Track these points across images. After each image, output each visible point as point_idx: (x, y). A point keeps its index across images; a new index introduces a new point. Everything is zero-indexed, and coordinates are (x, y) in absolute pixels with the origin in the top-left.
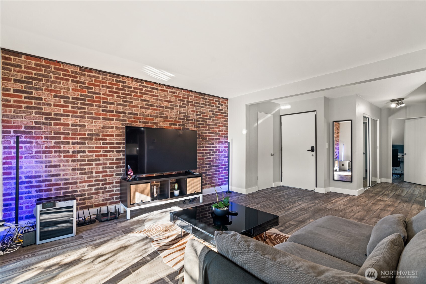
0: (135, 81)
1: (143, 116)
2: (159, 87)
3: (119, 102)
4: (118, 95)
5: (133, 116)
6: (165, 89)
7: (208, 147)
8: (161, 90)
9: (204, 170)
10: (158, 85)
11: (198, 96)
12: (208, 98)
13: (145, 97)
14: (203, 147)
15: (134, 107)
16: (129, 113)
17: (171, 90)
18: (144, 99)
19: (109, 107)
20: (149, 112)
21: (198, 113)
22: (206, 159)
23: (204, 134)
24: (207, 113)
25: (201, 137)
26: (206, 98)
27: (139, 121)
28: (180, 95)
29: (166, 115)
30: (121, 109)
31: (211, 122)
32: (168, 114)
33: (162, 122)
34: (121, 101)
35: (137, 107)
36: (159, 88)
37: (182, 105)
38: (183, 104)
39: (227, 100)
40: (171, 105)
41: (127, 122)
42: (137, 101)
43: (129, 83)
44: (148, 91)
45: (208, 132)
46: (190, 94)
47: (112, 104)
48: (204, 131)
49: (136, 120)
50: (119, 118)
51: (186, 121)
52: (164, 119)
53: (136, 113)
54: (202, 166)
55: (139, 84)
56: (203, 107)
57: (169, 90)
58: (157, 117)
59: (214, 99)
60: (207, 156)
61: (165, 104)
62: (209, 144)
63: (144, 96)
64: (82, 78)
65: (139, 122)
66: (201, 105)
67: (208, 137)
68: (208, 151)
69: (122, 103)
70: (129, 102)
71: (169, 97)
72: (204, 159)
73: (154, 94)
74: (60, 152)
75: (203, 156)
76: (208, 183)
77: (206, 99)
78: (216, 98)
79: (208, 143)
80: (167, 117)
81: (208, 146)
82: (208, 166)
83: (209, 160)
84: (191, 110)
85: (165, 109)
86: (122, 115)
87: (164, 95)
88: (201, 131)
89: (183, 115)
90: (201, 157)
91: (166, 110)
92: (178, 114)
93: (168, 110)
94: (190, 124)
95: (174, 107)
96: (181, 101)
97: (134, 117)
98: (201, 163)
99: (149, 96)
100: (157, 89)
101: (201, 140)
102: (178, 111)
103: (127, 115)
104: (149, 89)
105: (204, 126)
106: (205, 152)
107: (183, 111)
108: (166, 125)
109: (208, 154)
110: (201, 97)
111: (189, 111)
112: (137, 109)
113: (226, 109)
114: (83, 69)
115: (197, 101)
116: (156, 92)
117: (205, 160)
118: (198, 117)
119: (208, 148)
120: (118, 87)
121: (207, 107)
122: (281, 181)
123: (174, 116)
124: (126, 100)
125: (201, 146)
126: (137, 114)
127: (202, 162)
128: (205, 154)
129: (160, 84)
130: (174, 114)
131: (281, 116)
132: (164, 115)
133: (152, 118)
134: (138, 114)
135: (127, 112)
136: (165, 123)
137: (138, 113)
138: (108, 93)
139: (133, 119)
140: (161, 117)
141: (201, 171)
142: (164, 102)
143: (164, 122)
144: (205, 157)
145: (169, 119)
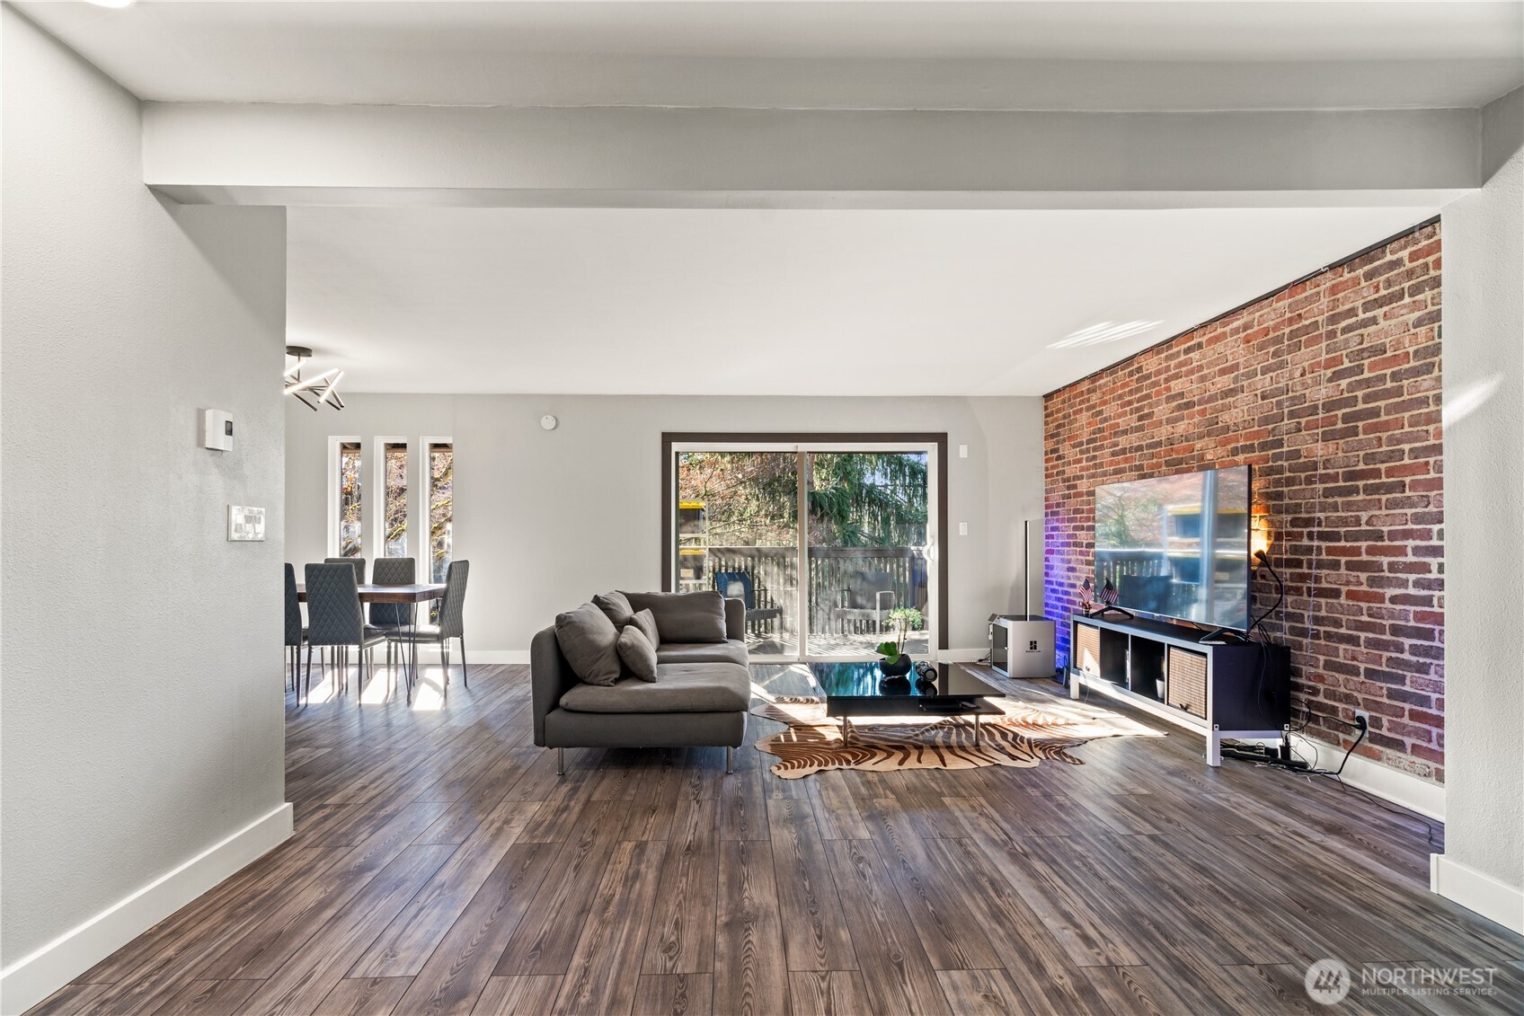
1: (1172, 444)
2: (1204, 334)
5: (1154, 451)
6: (1220, 330)
7: (1407, 534)
8: (1210, 341)
9: (1384, 660)
11: (1347, 276)
12: (1405, 254)
13: (1177, 386)
14: (1379, 536)
15: (1155, 424)
16: (1147, 446)
17: (1236, 324)
18: (1173, 393)
19: (1123, 441)
20: (1181, 427)
21: (1347, 364)
22: (1394, 600)
23: (1383, 467)
24: (1398, 344)
25: (1361, 483)
26: (1394, 257)
27: (1164, 461)
28: (1265, 322)
29: (1222, 421)
30: (1136, 439)
31: (1426, 385)
32: (1227, 416)
33: (1211, 450)
35: (1161, 423)
36: (1204, 339)
37: (1271, 361)
38: (1275, 354)
40: (1236, 380)
41: (1146, 471)
42: (1161, 407)
44: (1181, 365)
45: (1406, 447)
46: (1309, 293)
47: (1125, 432)
48: (1384, 448)
49: (1159, 460)
51: (1286, 421)
53: (1159, 439)
54: (1371, 635)
55: (1163, 356)
56: (1374, 321)
58: (1200, 436)
60: (1404, 584)
61: (1219, 386)
62: (1417, 519)
63: (1172, 384)
64: (1094, 398)
66: (1362, 316)
67: (1407, 480)
68: (1411, 558)
71: (1228, 352)
72: (1381, 598)
73: (1195, 364)
74: (1076, 544)
75: (1372, 582)
76: (1409, 741)
79: (1410, 511)
80: (1226, 429)
81: (1410, 526)
82: (1407, 642)
83: (1419, 609)
84: (1306, 364)
85: (1220, 401)
87: (1217, 356)
88: (1361, 453)
89: (1274, 400)
90: (1364, 588)
91: (1222, 404)
92: (1260, 402)
93: (1227, 400)
94: (1303, 432)
95: (1245, 383)
96: (1267, 347)
98: (1365, 618)
99: (1183, 379)
100: (1199, 347)
101: (1361, 497)
102: (1259, 392)
103: (1144, 450)
104: (1182, 358)
105: (1383, 418)
106: (1385, 560)
107: (1275, 386)
108: (1222, 456)
109: (1412, 577)
110: (1360, 272)
111: (1298, 373)
114: (1095, 377)
115: (1341, 309)
116: (1197, 357)
117: (1387, 604)
118: (1344, 383)
119: (1411, 543)
121: (1404, 306)
123: (1246, 418)
124: (1142, 413)
125: (1364, 527)
126: (1159, 444)
127: (1370, 616)
128: (1387, 574)
129: (1203, 326)
130: (1246, 408)
132: (1217, 423)
134: (1162, 441)
135: (1145, 444)
136: (1218, 450)
138: (1120, 410)
140: (1209, 434)
141: (1360, 658)
142: (1217, 379)
143: (1218, 447)
144: (1390, 592)
145: (1230, 433)
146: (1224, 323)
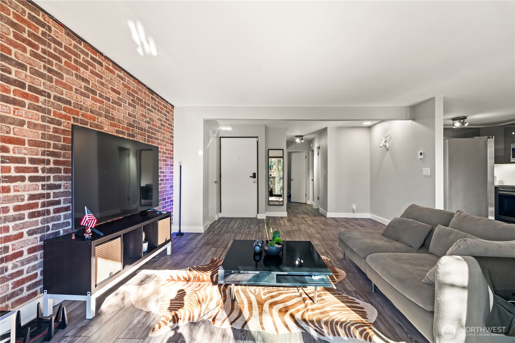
0: (68, 34)
1: (80, 109)
2: (104, 61)
3: (37, 68)
4: (34, 50)
5: (63, 105)
6: (111, 67)
8: (107, 68)
10: (104, 58)
11: (148, 93)
13: (83, 72)
15: (65, 86)
16: (55, 97)
17: (119, 73)
18: (81, 75)
19: (15, 73)
20: (89, 102)
21: (148, 120)
24: (156, 122)
27: (74, 118)
28: (129, 84)
29: (112, 114)
30: (41, 84)
32: (115, 113)
33: (107, 126)
34: (40, 66)
35: (71, 89)
36: (104, 63)
37: (131, 102)
39: (173, 107)
40: (118, 98)
42: (71, 77)
43: (56, 32)
44: (88, 63)
46: (140, 88)
47: (22, 67)
49: (68, 115)
50: (36, 104)
51: (135, 129)
52: (110, 121)
53: (68, 99)
55: (74, 42)
56: (152, 112)
57: (116, 72)
58: (100, 115)
59: (163, 103)
61: (111, 95)
63: (82, 69)
65: (72, 120)
66: (150, 108)
69: (42, 70)
70: (56, 73)
71: (116, 84)
73: (97, 71)
77: (155, 100)
78: (164, 101)
80: (113, 119)
84: (141, 112)
85: (110, 103)
86: (42, 98)
87: (109, 79)
89: (132, 119)
91: (112, 106)
92: (127, 116)
93: (115, 106)
94: (140, 135)
95: (123, 104)
96: (130, 95)
97: (65, 107)
99: (88, 72)
100: (101, 64)
102: (127, 111)
103: (52, 100)
104: (89, 59)
107: (132, 113)
108: (112, 132)
110: (151, 95)
111: (139, 114)
112: (70, 92)
113: (172, 120)
115: (147, 101)
116: (100, 69)
118: (148, 125)
120: (35, 33)
121: (157, 113)
122: (221, 212)
123: (122, 119)
124: (50, 67)
126: (69, 103)
130: (123, 115)
131: (221, 137)
132: (110, 113)
133: (94, 115)
134: (72, 103)
135: (53, 94)
136: (111, 128)
137: (72, 101)
138: (12, 37)
139: (64, 113)
140: (106, 117)
142: (110, 91)
143: (109, 126)
145: (115, 122)
146: (114, 67)
